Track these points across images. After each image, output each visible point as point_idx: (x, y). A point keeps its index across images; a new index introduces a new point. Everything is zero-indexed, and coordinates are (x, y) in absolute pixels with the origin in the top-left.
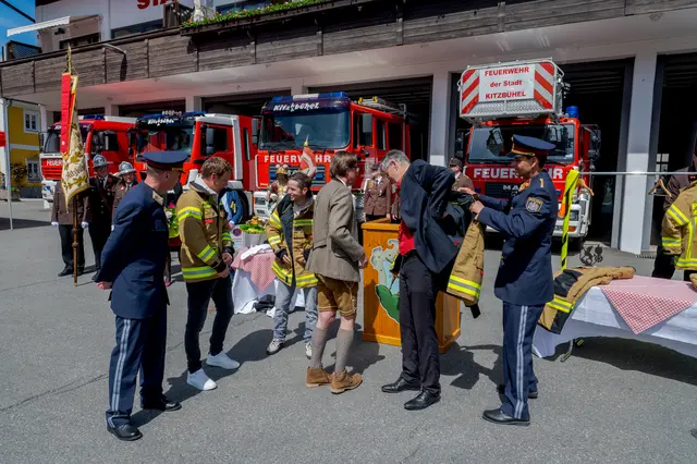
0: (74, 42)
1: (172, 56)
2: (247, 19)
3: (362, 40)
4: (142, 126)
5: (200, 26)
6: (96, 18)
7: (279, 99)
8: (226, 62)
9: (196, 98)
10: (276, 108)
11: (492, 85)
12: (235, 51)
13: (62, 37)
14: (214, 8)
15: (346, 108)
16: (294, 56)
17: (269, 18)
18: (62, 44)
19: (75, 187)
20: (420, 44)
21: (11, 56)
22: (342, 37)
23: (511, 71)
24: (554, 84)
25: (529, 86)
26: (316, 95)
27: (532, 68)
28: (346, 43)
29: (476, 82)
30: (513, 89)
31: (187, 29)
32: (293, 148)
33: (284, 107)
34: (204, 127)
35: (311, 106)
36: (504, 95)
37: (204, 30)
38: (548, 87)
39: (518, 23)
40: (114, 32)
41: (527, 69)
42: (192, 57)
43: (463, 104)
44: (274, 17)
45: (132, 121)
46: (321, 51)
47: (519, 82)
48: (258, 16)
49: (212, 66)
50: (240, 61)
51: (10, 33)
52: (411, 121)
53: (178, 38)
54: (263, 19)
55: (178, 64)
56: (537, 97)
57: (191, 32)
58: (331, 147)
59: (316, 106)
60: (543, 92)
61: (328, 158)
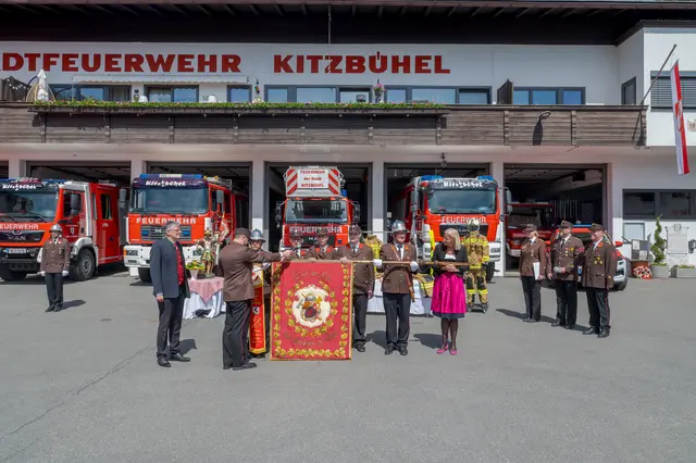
1: (11, 126)
3: (208, 136)
8: (78, 138)
11: (305, 179)
12: (89, 131)
16: (147, 141)
17: (127, 111)
20: (249, 145)
23: (315, 172)
24: (339, 181)
25: (326, 182)
26: (180, 176)
27: (327, 171)
29: (296, 176)
30: (317, 182)
31: (37, 107)
32: (162, 213)
33: (155, 183)
35: (180, 184)
36: (312, 185)
37: (57, 110)
38: (336, 182)
39: (312, 140)
41: (324, 172)
42: (39, 130)
43: (288, 189)
46: (172, 140)
48: (116, 108)
49: (61, 140)
50: (92, 139)
52: (236, 192)
53: (25, 111)
55: (21, 134)
56: (330, 187)
57: (41, 110)
58: (194, 213)
59: (184, 184)
60: (333, 185)
61: (193, 220)
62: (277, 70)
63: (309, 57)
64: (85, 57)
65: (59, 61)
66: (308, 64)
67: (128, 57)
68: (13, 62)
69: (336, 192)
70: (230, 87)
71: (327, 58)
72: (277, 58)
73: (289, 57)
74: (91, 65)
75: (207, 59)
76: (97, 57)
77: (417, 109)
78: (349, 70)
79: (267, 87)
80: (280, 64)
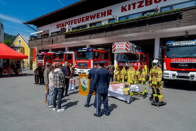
0: (44, 35)
1: (62, 39)
2: (75, 32)
3: (98, 36)
4: (54, 54)
5: (67, 33)
6: (48, 30)
7: (80, 49)
8: (72, 40)
9: (67, 47)
10: (79, 51)
11: (118, 47)
12: (74, 38)
13: (42, 34)
14: (71, 29)
15: (92, 51)
16: (85, 39)
18: (41, 36)
19: (36, 68)
20: (109, 37)
21: (31, 39)
22: (94, 35)
23: (121, 44)
24: (129, 47)
25: (125, 47)
28: (95, 37)
29: (115, 46)
33: (80, 51)
34: (66, 54)
36: (120, 49)
38: (128, 47)
39: (127, 33)
40: (52, 33)
41: (124, 44)
42: (65, 39)
43: (113, 50)
44: (81, 32)
45: (53, 53)
46: (90, 38)
47: (123, 46)
48: (78, 31)
49: (69, 41)
50: (75, 40)
51: (31, 34)
53: (63, 35)
54: (79, 32)
55: (63, 41)
57: (65, 34)
58: (89, 59)
59: (86, 51)
60: (127, 48)
61: (88, 61)
62: (122, 11)
63: (132, 4)
64: (78, 19)
65: (73, 22)
66: (132, 7)
67: (86, 17)
68: (66, 24)
69: (128, 51)
70: (109, 20)
71: (138, 3)
72: (122, 7)
73: (126, 6)
74: (79, 21)
75: (104, 13)
76: (80, 19)
77: (166, 13)
78: (146, 5)
79: (119, 18)
80: (123, 9)
